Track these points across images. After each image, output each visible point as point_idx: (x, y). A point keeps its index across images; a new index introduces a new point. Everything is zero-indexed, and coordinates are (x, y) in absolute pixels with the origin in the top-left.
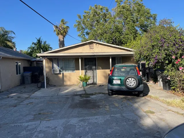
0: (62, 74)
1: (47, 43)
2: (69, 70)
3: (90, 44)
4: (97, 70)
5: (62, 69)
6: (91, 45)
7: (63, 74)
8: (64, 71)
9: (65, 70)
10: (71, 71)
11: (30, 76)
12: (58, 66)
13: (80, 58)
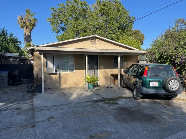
0: (58, 74)
1: (14, 36)
2: (67, 69)
3: (92, 39)
4: (99, 70)
5: (59, 68)
6: (93, 41)
7: (60, 74)
8: (61, 70)
9: (63, 70)
10: (69, 71)
11: (7, 77)
12: (54, 65)
13: (87, 55)
